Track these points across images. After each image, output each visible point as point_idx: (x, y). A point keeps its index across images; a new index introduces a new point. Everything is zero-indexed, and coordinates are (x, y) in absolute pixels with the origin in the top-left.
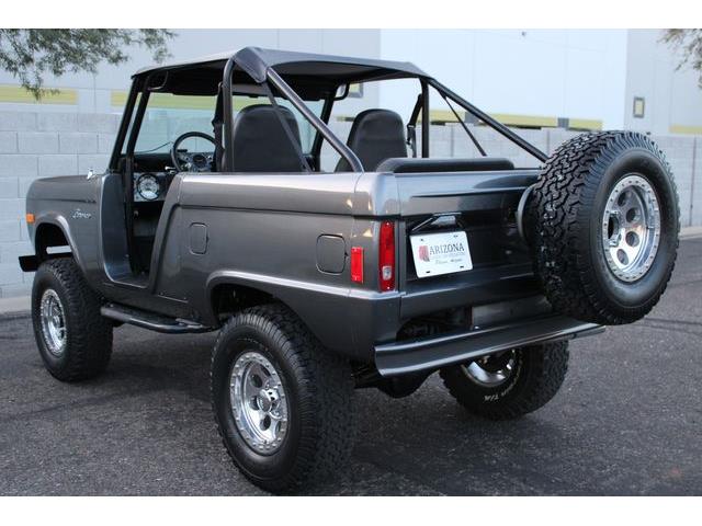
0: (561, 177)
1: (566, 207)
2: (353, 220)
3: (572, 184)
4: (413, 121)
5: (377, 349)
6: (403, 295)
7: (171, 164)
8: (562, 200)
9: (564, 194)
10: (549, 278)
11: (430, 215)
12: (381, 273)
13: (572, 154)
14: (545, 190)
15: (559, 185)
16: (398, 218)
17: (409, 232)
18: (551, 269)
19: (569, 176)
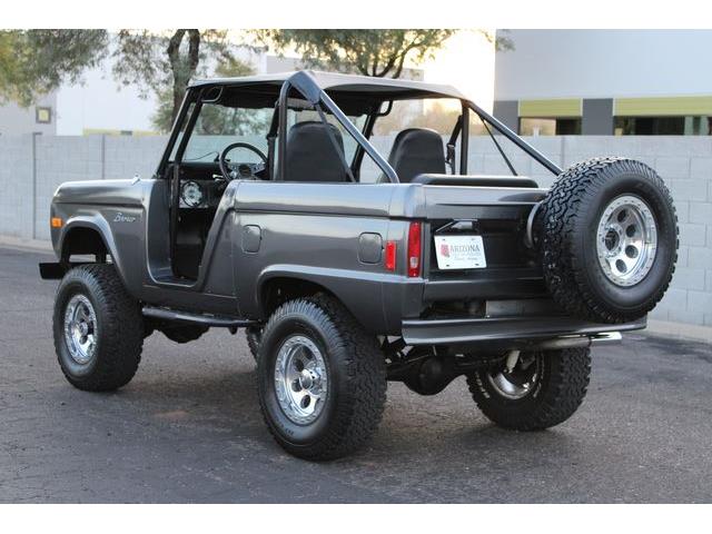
0: (563, 194)
1: (565, 219)
2: (388, 221)
3: (572, 199)
4: (453, 141)
5: (404, 322)
6: (427, 281)
7: (219, 173)
8: (561, 213)
9: (564, 208)
10: (552, 278)
11: (451, 220)
12: (409, 263)
13: (574, 176)
14: (550, 204)
15: (561, 200)
16: (425, 220)
17: (434, 233)
18: (552, 270)
19: (569, 193)
